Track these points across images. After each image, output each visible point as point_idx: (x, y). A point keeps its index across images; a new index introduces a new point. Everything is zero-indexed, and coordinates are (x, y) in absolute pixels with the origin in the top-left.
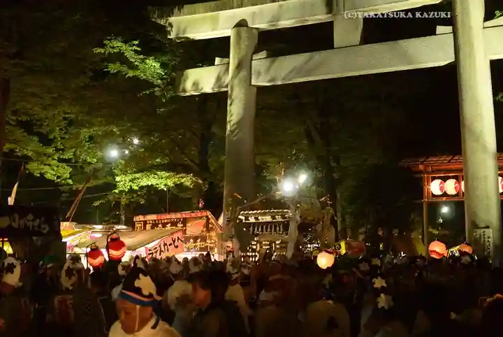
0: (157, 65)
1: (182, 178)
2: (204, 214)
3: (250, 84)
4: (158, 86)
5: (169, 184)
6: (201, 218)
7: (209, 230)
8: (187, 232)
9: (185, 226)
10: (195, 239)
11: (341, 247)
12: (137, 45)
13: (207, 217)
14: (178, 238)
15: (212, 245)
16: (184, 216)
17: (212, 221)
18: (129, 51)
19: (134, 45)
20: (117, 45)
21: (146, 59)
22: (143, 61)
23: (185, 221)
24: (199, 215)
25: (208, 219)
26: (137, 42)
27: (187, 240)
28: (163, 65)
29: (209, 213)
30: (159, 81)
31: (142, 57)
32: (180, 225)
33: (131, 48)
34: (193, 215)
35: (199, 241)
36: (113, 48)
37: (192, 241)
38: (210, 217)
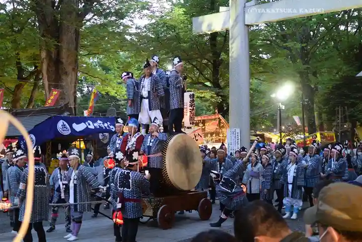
1: (202, 93)
2: (217, 117)
3: (245, 24)
6: (215, 119)
7: (221, 128)
8: (206, 130)
9: (204, 125)
10: (212, 134)
11: (317, 137)
13: (219, 118)
14: (198, 134)
15: (223, 138)
16: (203, 118)
17: (223, 120)
23: (204, 122)
24: (213, 117)
25: (220, 120)
27: (206, 135)
29: (220, 116)
32: (201, 125)
34: (209, 118)
35: (214, 135)
37: (209, 135)
38: (221, 118)
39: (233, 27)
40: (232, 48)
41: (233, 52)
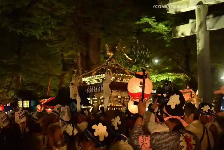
0: (164, 26)
1: (179, 75)
2: (190, 91)
3: (206, 30)
4: (165, 35)
5: (173, 78)
6: (188, 92)
7: (192, 98)
12: (154, 19)
13: (191, 92)
17: (193, 93)
18: (151, 21)
19: (153, 18)
20: (145, 20)
21: (159, 24)
22: (157, 25)
24: (187, 91)
25: (191, 93)
26: (154, 17)
28: (166, 26)
29: (192, 90)
30: (165, 33)
31: (156, 23)
33: (151, 20)
34: (185, 91)
36: (144, 21)
39: (198, 31)
40: (198, 45)
41: (199, 47)
